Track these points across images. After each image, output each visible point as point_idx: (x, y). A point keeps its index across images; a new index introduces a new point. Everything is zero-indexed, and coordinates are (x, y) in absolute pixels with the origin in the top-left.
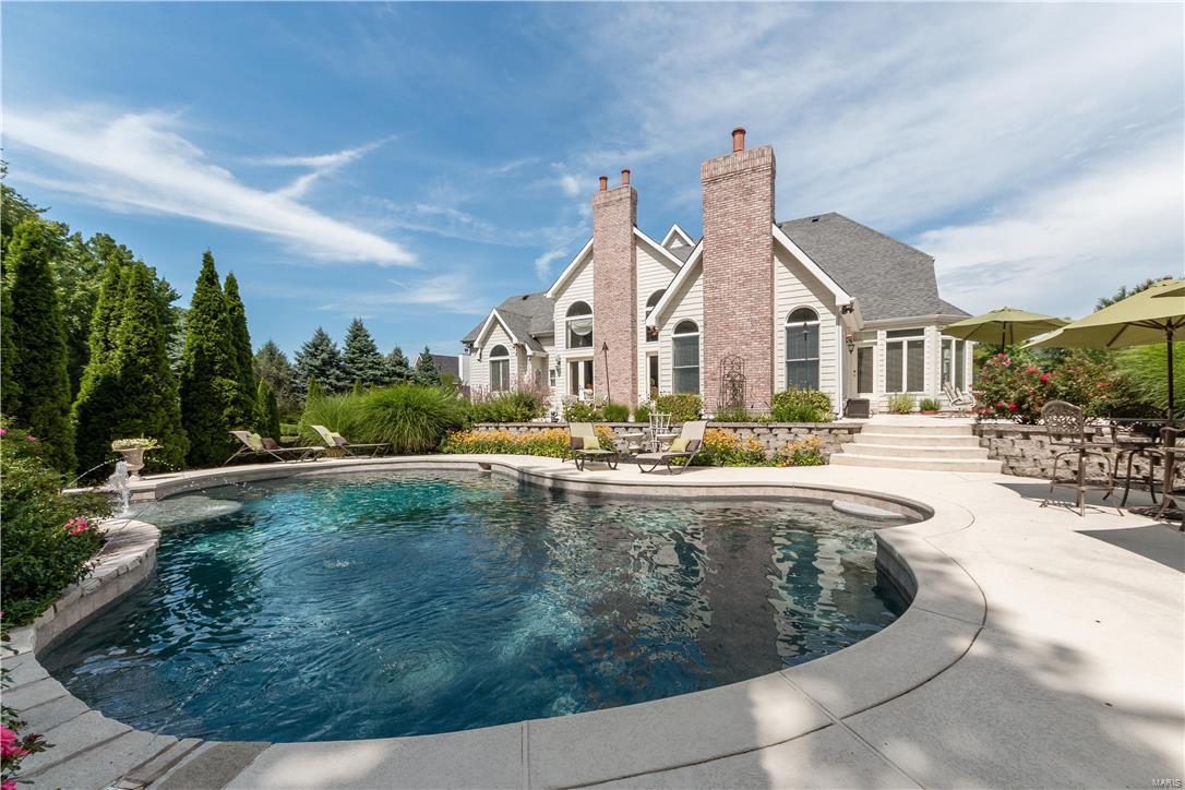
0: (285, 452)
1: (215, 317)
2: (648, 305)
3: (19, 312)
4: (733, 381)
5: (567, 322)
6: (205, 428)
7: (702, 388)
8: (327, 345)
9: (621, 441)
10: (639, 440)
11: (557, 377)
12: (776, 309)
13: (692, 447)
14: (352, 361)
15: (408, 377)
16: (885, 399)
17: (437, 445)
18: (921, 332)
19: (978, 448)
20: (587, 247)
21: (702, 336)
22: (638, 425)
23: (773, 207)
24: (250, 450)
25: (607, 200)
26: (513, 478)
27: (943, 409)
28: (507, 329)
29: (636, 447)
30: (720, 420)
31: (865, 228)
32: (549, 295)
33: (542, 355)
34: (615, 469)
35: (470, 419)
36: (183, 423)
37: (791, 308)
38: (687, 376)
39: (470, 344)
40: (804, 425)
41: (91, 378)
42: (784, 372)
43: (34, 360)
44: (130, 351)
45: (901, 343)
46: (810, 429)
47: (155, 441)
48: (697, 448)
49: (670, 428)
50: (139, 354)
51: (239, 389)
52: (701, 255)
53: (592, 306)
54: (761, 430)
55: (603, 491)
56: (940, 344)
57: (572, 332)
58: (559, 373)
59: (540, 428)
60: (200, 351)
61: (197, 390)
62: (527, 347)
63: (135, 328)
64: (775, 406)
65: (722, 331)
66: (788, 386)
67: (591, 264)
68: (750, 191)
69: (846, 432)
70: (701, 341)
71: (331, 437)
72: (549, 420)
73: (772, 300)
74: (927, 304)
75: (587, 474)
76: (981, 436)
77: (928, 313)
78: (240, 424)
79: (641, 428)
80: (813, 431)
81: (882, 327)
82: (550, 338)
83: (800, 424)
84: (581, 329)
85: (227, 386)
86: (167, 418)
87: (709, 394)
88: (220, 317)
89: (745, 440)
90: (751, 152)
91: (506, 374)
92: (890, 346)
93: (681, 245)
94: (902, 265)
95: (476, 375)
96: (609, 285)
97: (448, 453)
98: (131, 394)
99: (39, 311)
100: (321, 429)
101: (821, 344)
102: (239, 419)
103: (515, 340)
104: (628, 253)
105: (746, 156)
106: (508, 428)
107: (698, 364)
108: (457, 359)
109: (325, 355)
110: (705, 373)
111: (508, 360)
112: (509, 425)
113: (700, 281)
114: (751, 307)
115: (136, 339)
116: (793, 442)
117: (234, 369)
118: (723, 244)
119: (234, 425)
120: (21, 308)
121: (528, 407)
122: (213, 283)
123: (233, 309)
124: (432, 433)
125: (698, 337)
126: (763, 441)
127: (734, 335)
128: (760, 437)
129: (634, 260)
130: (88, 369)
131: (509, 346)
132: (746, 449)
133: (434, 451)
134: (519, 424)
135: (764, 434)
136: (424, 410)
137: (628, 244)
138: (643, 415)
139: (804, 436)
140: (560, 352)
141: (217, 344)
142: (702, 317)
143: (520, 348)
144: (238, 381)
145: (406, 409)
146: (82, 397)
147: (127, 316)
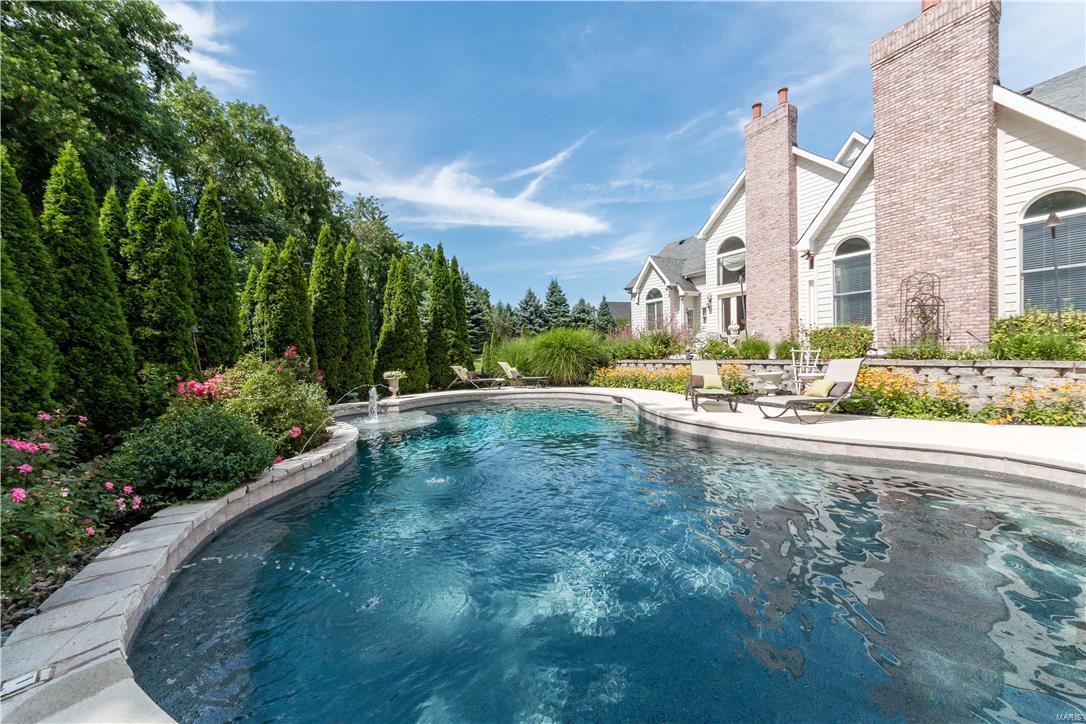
0: (482, 382)
1: (443, 288)
3: (347, 296)
4: (921, 306)
5: (719, 260)
6: (439, 364)
7: (874, 317)
8: (534, 301)
9: (758, 379)
10: (778, 379)
11: (708, 314)
12: (1002, 202)
13: (837, 391)
14: (550, 312)
15: (589, 322)
17: (586, 379)
20: (739, 181)
21: (874, 252)
22: (778, 362)
24: (460, 380)
25: (761, 127)
28: (661, 273)
29: (774, 387)
30: (893, 357)
32: (701, 236)
33: (695, 294)
34: (735, 411)
35: (614, 357)
36: (427, 362)
38: (855, 304)
39: (629, 289)
40: (1049, 364)
41: (383, 334)
42: (1018, 288)
43: (353, 323)
44: (399, 314)
46: (1063, 371)
47: (405, 372)
48: (846, 391)
50: (402, 317)
51: (457, 337)
52: (872, 155)
53: (744, 240)
54: (964, 371)
55: (711, 435)
57: (724, 268)
58: (711, 310)
59: (674, 365)
60: (436, 312)
62: (679, 288)
63: (401, 299)
64: (996, 337)
65: (903, 243)
66: (1025, 307)
67: (744, 197)
68: (950, 53)
70: (873, 260)
71: (510, 370)
72: (684, 356)
73: (993, 191)
75: (702, 416)
78: (457, 361)
79: (782, 366)
80: (1068, 374)
82: (702, 277)
83: (1039, 363)
84: (733, 264)
85: (450, 335)
86: (417, 358)
87: (884, 326)
88: (446, 287)
89: (933, 383)
91: (660, 315)
95: (635, 316)
96: (763, 215)
97: (594, 386)
98: (399, 342)
100: (504, 365)
102: (456, 358)
103: (668, 283)
104: (786, 177)
106: (645, 364)
107: (870, 288)
109: (532, 309)
110: (878, 298)
111: (661, 302)
112: (646, 361)
113: (871, 188)
114: (953, 206)
115: (402, 306)
116: (1022, 388)
117: (454, 323)
118: (905, 133)
119: (453, 362)
120: (348, 293)
121: (665, 344)
122: (443, 265)
123: (455, 282)
124: (582, 368)
125: (869, 256)
126: (965, 386)
127: (924, 246)
128: (961, 380)
129: (793, 182)
130: (383, 328)
131: (662, 289)
132: (932, 396)
133: (584, 384)
134: (655, 361)
135: (968, 376)
136: (574, 350)
137: (786, 166)
138: (785, 351)
139: (1047, 381)
140: (712, 289)
141: (444, 306)
142: (874, 231)
143: (673, 289)
144: (456, 331)
145: (561, 349)
146: (379, 344)
147: (398, 292)
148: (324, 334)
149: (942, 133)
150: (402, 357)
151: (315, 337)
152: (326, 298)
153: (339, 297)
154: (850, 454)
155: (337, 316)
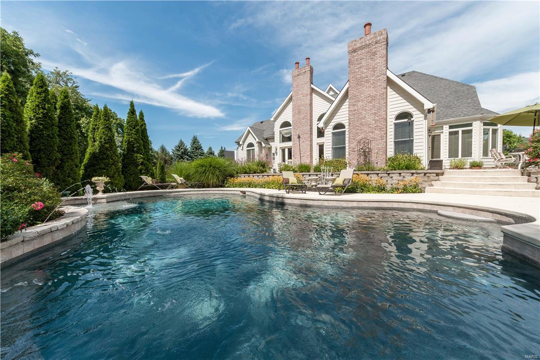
0: (162, 185)
1: (134, 128)
2: (318, 121)
3: (60, 125)
4: (364, 152)
5: (280, 131)
6: (131, 175)
7: (347, 156)
8: (184, 146)
9: (307, 181)
10: (316, 180)
11: (275, 156)
12: (389, 114)
13: (346, 182)
14: (192, 152)
16: (448, 161)
17: (223, 183)
18: (471, 125)
19: (526, 183)
20: (289, 96)
21: (348, 130)
22: (315, 173)
23: (387, 60)
24: (147, 184)
25: (299, 73)
26: (256, 198)
27: (484, 166)
28: (254, 135)
29: (315, 184)
30: (359, 170)
31: (432, 76)
32: (272, 119)
33: (269, 146)
34: (305, 193)
35: (237, 173)
36: (122, 173)
37: (397, 113)
38: (339, 150)
39: (238, 143)
40: (408, 171)
41: (88, 154)
42: (393, 146)
43: (65, 144)
44: (101, 142)
45: (458, 131)
46: (413, 174)
47: (108, 178)
48: (349, 182)
49: (332, 175)
50: (105, 143)
51: (144, 159)
52: (348, 88)
53: (291, 123)
54: (383, 175)
56: (482, 131)
57: (282, 135)
58: (277, 154)
59: (268, 176)
60: (129, 142)
61: (127, 159)
62: (262, 143)
63: (103, 132)
64: (389, 163)
65: (358, 126)
66: (395, 153)
67: (291, 103)
68: (375, 54)
69: (435, 175)
70: (347, 133)
71: (179, 179)
72: (272, 172)
73: (387, 109)
74: (474, 110)
76: (529, 176)
77: (475, 114)
78: (144, 173)
79: (317, 175)
81: (446, 124)
82: (273, 139)
83: (406, 171)
84: (286, 134)
85: (139, 157)
86: (115, 170)
87: (351, 159)
88: (136, 128)
89: (374, 179)
90: (375, 33)
91: (253, 156)
92: (451, 133)
93: (333, 94)
94: (456, 92)
95: (241, 155)
96: (299, 112)
97: (227, 187)
98: (102, 160)
99: (67, 124)
100: (176, 176)
101: (415, 130)
102: (143, 171)
103: (257, 140)
104: (309, 97)
105: (372, 36)
106: (253, 176)
107: (345, 144)
108: (234, 152)
109: (183, 150)
110: (349, 148)
111: (254, 149)
112: (254, 175)
113: (347, 103)
114: (375, 113)
115: (104, 136)
116: (402, 181)
117: (142, 150)
118: (359, 82)
119: (142, 174)
120: (61, 123)
121: (263, 167)
122: (134, 114)
123: (142, 126)
124: (221, 178)
125: (345, 131)
126: (384, 180)
127: (365, 128)
128: (382, 178)
129: (311, 100)
130: (88, 150)
131: (255, 143)
132: (374, 185)
133: (222, 186)
134: (259, 174)
135: (385, 177)
136: (217, 168)
137: (309, 92)
138: (317, 169)
139: (409, 178)
140: (277, 144)
141: (135, 139)
142: (348, 121)
143: (260, 143)
144: (143, 155)
145: (210, 167)
146: (85, 161)
147: (101, 128)
148: (40, 150)
149: (371, 84)
150: (104, 169)
151: (30, 151)
152: (41, 124)
153: (53, 125)
154: (358, 206)
155: (52, 138)
